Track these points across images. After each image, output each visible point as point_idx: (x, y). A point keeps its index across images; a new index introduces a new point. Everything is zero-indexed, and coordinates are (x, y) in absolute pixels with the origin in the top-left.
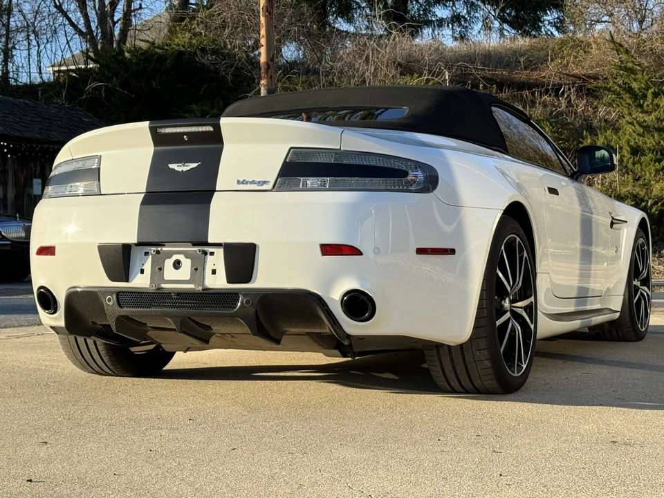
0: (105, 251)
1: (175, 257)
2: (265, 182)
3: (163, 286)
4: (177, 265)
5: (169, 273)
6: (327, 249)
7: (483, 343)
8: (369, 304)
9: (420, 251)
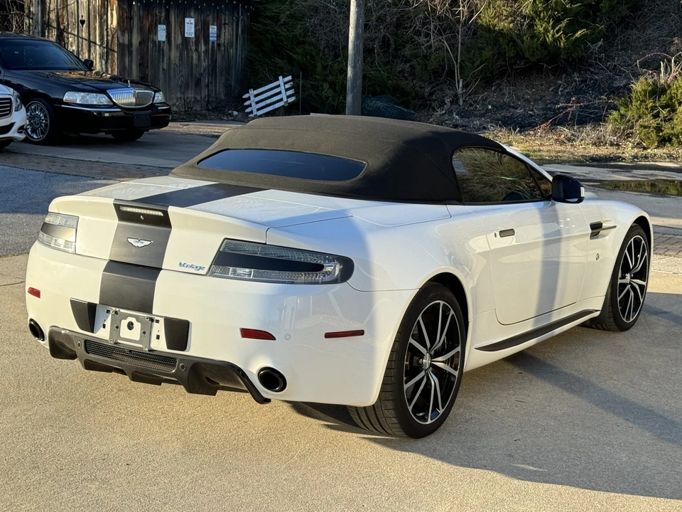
0: (76, 305)
1: (130, 319)
2: (201, 268)
3: (119, 341)
4: (130, 326)
5: (124, 332)
6: (247, 333)
7: (390, 405)
8: (280, 379)
9: (328, 335)
